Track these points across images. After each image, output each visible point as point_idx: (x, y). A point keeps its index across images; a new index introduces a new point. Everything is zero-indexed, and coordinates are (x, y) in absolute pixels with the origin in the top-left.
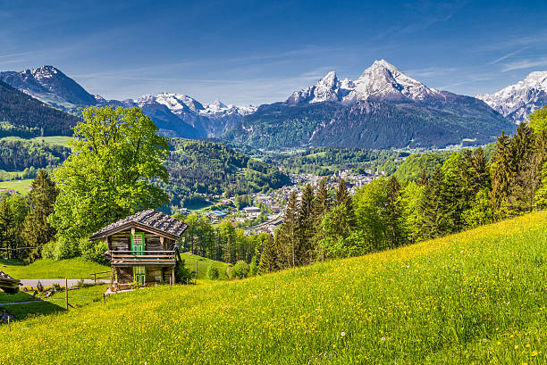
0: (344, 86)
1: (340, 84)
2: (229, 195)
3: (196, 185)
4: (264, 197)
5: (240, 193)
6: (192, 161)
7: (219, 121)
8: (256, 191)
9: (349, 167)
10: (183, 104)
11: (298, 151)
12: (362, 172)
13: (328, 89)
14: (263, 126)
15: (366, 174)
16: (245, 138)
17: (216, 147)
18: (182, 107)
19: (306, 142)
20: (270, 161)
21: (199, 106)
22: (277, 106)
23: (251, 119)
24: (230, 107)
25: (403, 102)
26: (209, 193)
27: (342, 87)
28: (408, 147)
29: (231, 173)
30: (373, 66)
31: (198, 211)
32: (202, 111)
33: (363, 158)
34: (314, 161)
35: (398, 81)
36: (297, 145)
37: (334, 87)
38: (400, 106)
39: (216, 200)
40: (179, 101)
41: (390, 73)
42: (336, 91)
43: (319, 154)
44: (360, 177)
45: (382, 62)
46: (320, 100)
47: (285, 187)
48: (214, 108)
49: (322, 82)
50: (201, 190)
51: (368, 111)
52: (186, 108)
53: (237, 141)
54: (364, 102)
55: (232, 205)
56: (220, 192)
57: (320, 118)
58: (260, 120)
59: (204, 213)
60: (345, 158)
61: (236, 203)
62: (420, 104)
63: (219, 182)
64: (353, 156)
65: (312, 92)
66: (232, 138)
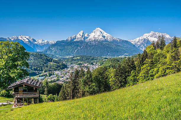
0: (86, 36)
1: (85, 35)
2: (45, 72)
3: (33, 68)
4: (58, 72)
5: (49, 71)
6: (32, 60)
7: (41, 46)
8: (55, 70)
9: (88, 62)
10: (28, 40)
11: (70, 57)
12: (92, 64)
13: (81, 36)
14: (58, 48)
15: (93, 65)
16: (51, 52)
17: (41, 55)
18: (28, 41)
19: (73, 54)
20: (60, 60)
21: (34, 40)
22: (63, 41)
23: (53, 45)
24: (46, 41)
25: (106, 41)
26: (38, 71)
27: (85, 36)
28: (107, 56)
29: (46, 64)
30: (96, 30)
31: (34, 77)
32: (35, 42)
33: (93, 59)
34: (76, 60)
35: (104, 35)
36: (70, 55)
37: (83, 36)
38: (104, 43)
39: (40, 73)
40: (27, 39)
41: (101, 32)
42: (83, 37)
43: (78, 58)
44: (92, 65)
45: (99, 28)
46: (78, 40)
47: (66, 69)
48: (40, 41)
49: (78, 34)
50: (35, 70)
51: (94, 44)
52: (29, 41)
53: (48, 53)
54: (93, 41)
55: (46, 75)
56: (42, 71)
57: (78, 46)
58: (57, 46)
59: (36, 77)
60: (86, 59)
61: (48, 74)
62: (111, 42)
63: (42, 67)
64: (89, 59)
65: (75, 37)
66: (47, 52)
